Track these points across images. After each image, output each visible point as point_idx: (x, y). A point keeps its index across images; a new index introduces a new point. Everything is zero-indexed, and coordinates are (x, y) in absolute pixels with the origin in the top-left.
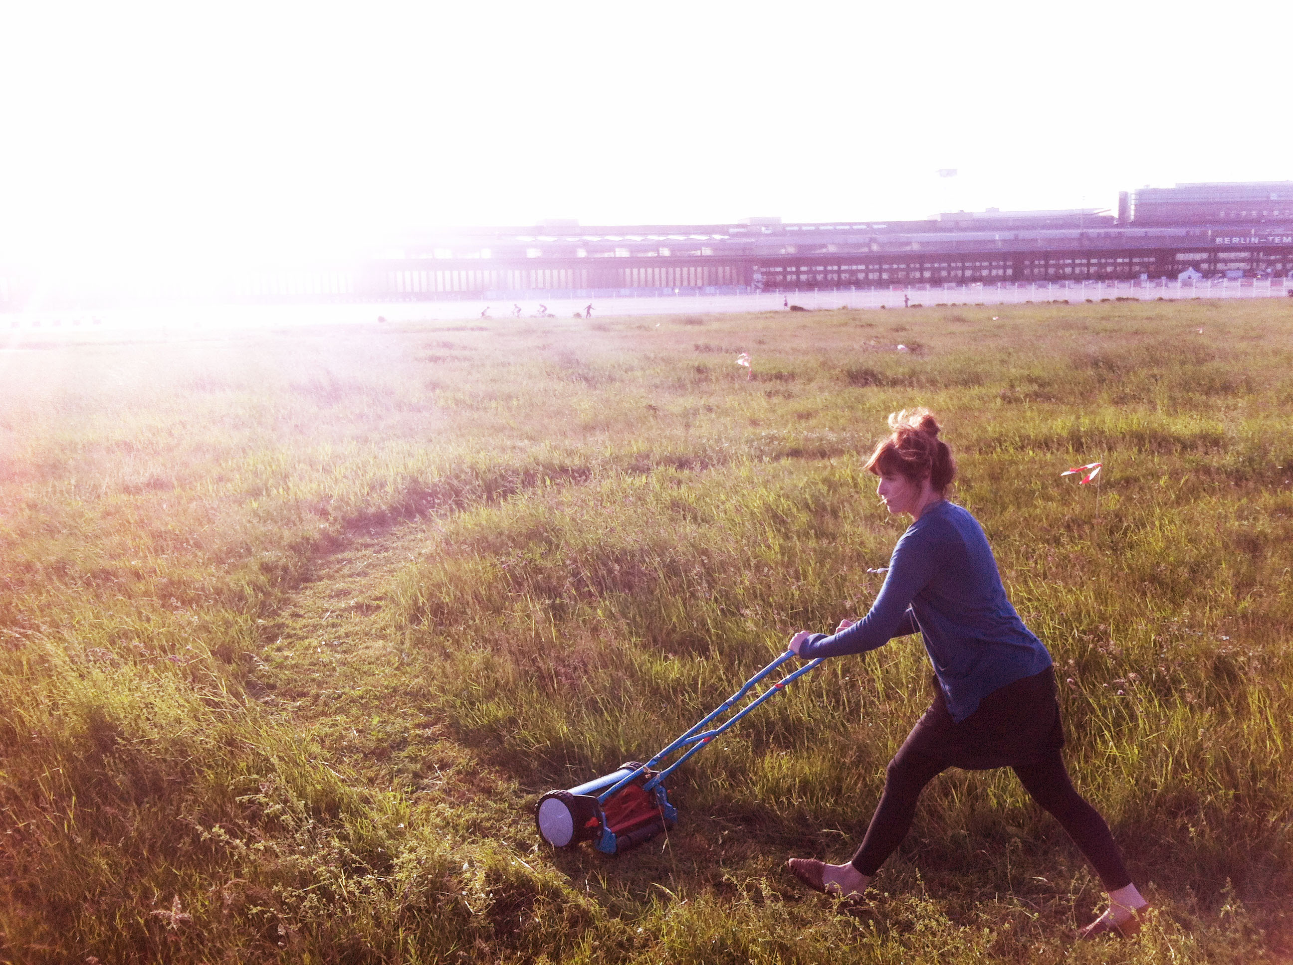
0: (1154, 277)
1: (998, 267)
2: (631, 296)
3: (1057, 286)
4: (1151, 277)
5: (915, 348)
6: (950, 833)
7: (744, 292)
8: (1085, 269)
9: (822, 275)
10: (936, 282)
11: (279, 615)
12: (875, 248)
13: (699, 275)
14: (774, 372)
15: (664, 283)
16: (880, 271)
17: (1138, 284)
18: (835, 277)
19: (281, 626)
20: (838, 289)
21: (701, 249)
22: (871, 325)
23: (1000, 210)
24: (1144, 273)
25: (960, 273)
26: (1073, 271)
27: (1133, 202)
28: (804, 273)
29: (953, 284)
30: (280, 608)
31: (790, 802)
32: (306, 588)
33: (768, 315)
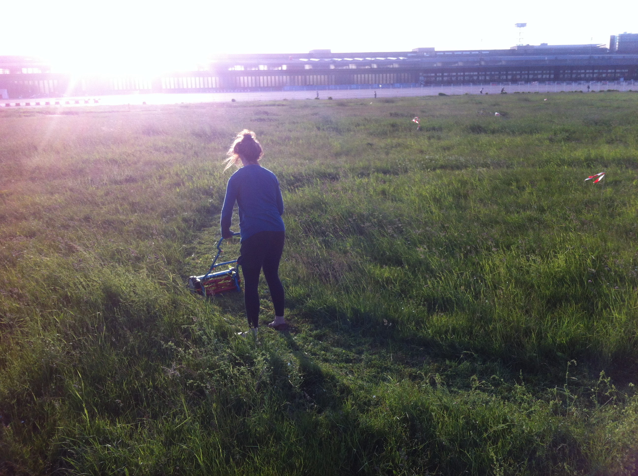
0: (627, 80)
1: (546, 74)
2: (357, 88)
3: (577, 84)
4: (626, 79)
5: (504, 114)
6: (528, 355)
7: (415, 86)
8: (591, 75)
9: (455, 78)
10: (514, 81)
11: (192, 243)
12: (483, 63)
13: (392, 78)
14: (431, 127)
15: (374, 82)
16: (485, 75)
17: (619, 83)
18: (462, 78)
19: (194, 248)
20: (464, 85)
21: (393, 65)
22: (481, 103)
23: (548, 45)
24: (622, 77)
25: (526, 76)
26: (585, 76)
27: (618, 41)
28: (446, 76)
29: (523, 82)
30: (192, 240)
31: (446, 338)
32: (205, 230)
33: (427, 98)
